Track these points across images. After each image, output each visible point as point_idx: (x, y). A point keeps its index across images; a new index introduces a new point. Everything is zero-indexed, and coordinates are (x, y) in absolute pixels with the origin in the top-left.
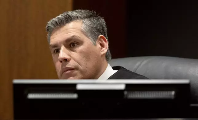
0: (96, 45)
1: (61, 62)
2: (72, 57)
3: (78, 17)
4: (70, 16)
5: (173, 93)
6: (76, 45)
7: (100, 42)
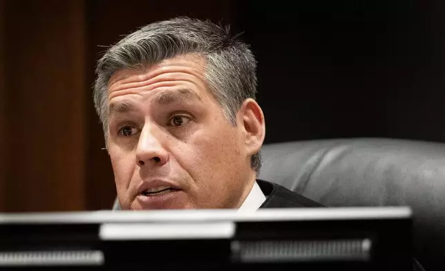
0: (235, 125)
1: (141, 163)
2: (172, 153)
3: (195, 45)
4: (175, 39)
5: (366, 245)
6: (184, 120)
7: (246, 118)
